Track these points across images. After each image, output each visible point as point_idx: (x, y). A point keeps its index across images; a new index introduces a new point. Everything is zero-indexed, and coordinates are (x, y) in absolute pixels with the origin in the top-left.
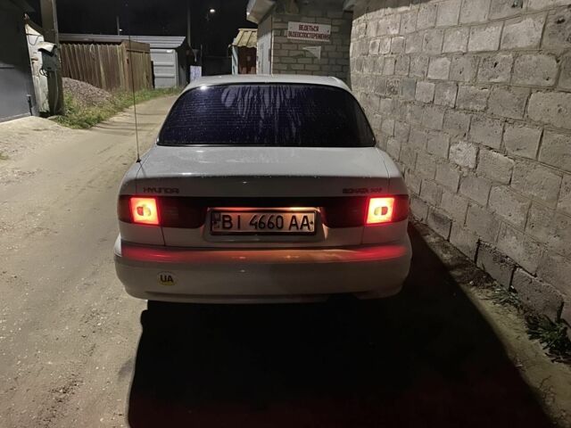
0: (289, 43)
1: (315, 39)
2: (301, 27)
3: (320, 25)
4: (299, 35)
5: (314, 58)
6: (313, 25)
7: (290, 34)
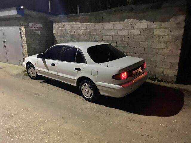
0: (30, 30)
1: (38, 29)
2: (33, 25)
3: (38, 24)
4: (33, 27)
5: (38, 35)
6: (37, 24)
7: (30, 27)
